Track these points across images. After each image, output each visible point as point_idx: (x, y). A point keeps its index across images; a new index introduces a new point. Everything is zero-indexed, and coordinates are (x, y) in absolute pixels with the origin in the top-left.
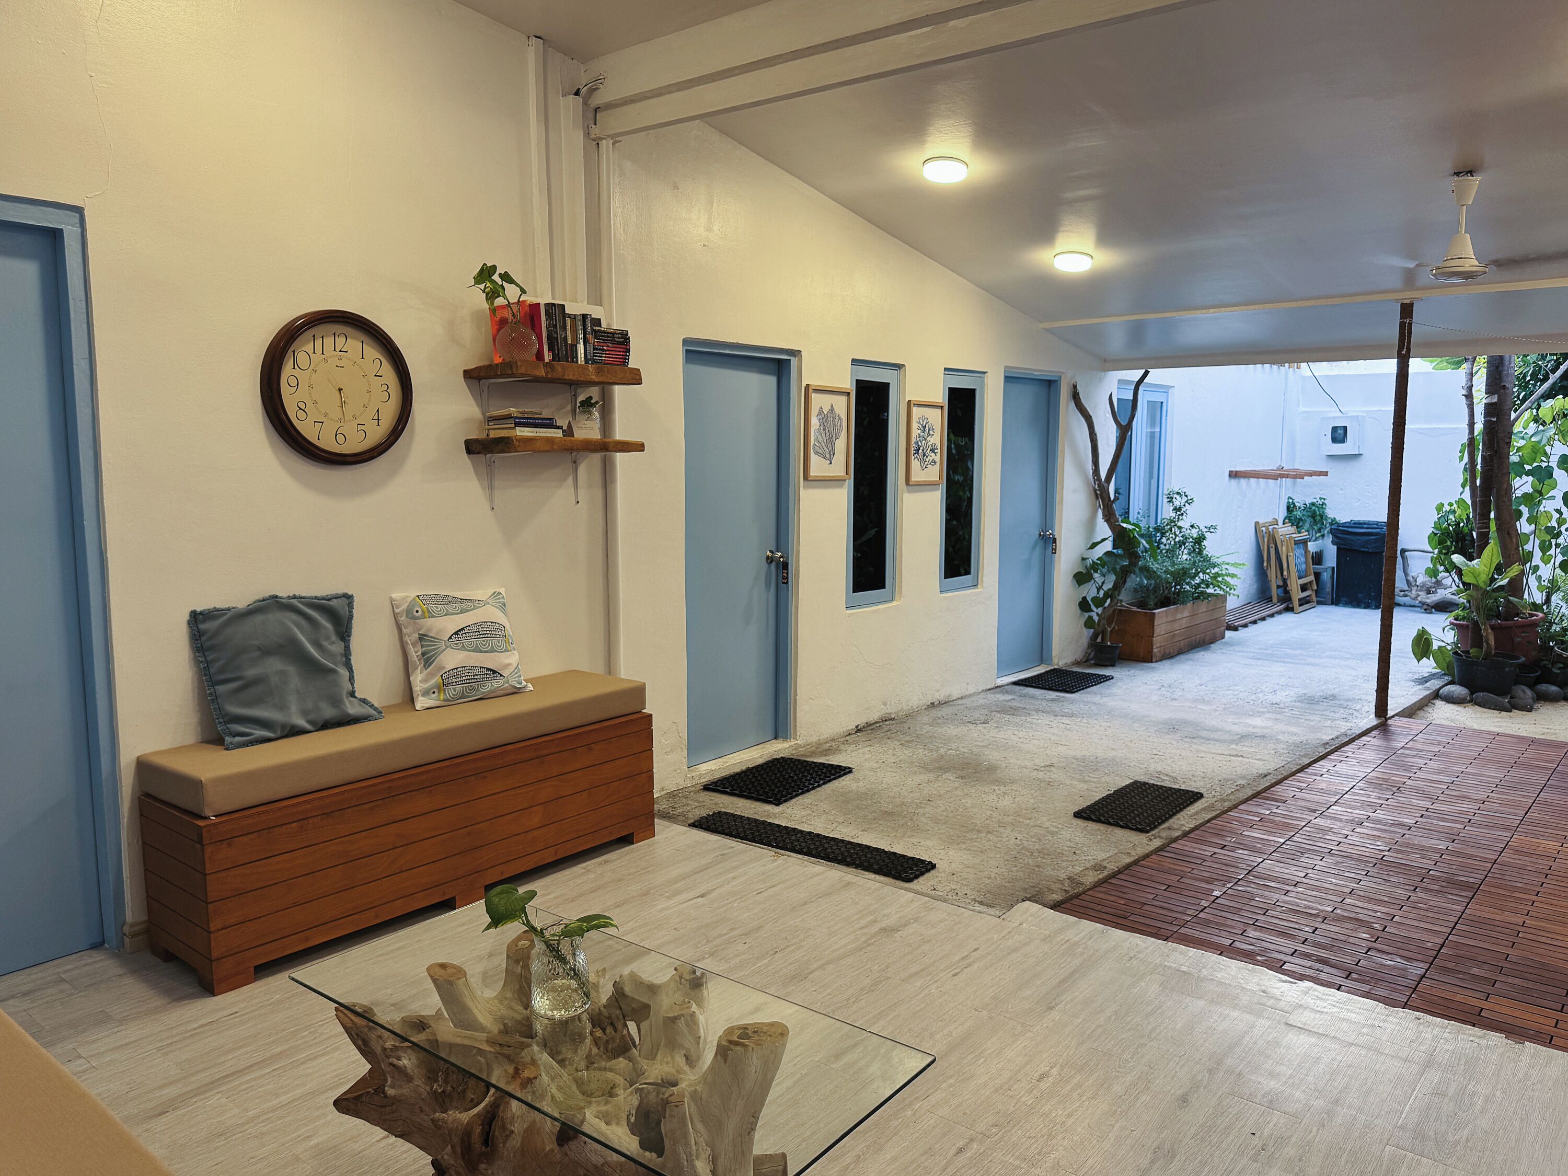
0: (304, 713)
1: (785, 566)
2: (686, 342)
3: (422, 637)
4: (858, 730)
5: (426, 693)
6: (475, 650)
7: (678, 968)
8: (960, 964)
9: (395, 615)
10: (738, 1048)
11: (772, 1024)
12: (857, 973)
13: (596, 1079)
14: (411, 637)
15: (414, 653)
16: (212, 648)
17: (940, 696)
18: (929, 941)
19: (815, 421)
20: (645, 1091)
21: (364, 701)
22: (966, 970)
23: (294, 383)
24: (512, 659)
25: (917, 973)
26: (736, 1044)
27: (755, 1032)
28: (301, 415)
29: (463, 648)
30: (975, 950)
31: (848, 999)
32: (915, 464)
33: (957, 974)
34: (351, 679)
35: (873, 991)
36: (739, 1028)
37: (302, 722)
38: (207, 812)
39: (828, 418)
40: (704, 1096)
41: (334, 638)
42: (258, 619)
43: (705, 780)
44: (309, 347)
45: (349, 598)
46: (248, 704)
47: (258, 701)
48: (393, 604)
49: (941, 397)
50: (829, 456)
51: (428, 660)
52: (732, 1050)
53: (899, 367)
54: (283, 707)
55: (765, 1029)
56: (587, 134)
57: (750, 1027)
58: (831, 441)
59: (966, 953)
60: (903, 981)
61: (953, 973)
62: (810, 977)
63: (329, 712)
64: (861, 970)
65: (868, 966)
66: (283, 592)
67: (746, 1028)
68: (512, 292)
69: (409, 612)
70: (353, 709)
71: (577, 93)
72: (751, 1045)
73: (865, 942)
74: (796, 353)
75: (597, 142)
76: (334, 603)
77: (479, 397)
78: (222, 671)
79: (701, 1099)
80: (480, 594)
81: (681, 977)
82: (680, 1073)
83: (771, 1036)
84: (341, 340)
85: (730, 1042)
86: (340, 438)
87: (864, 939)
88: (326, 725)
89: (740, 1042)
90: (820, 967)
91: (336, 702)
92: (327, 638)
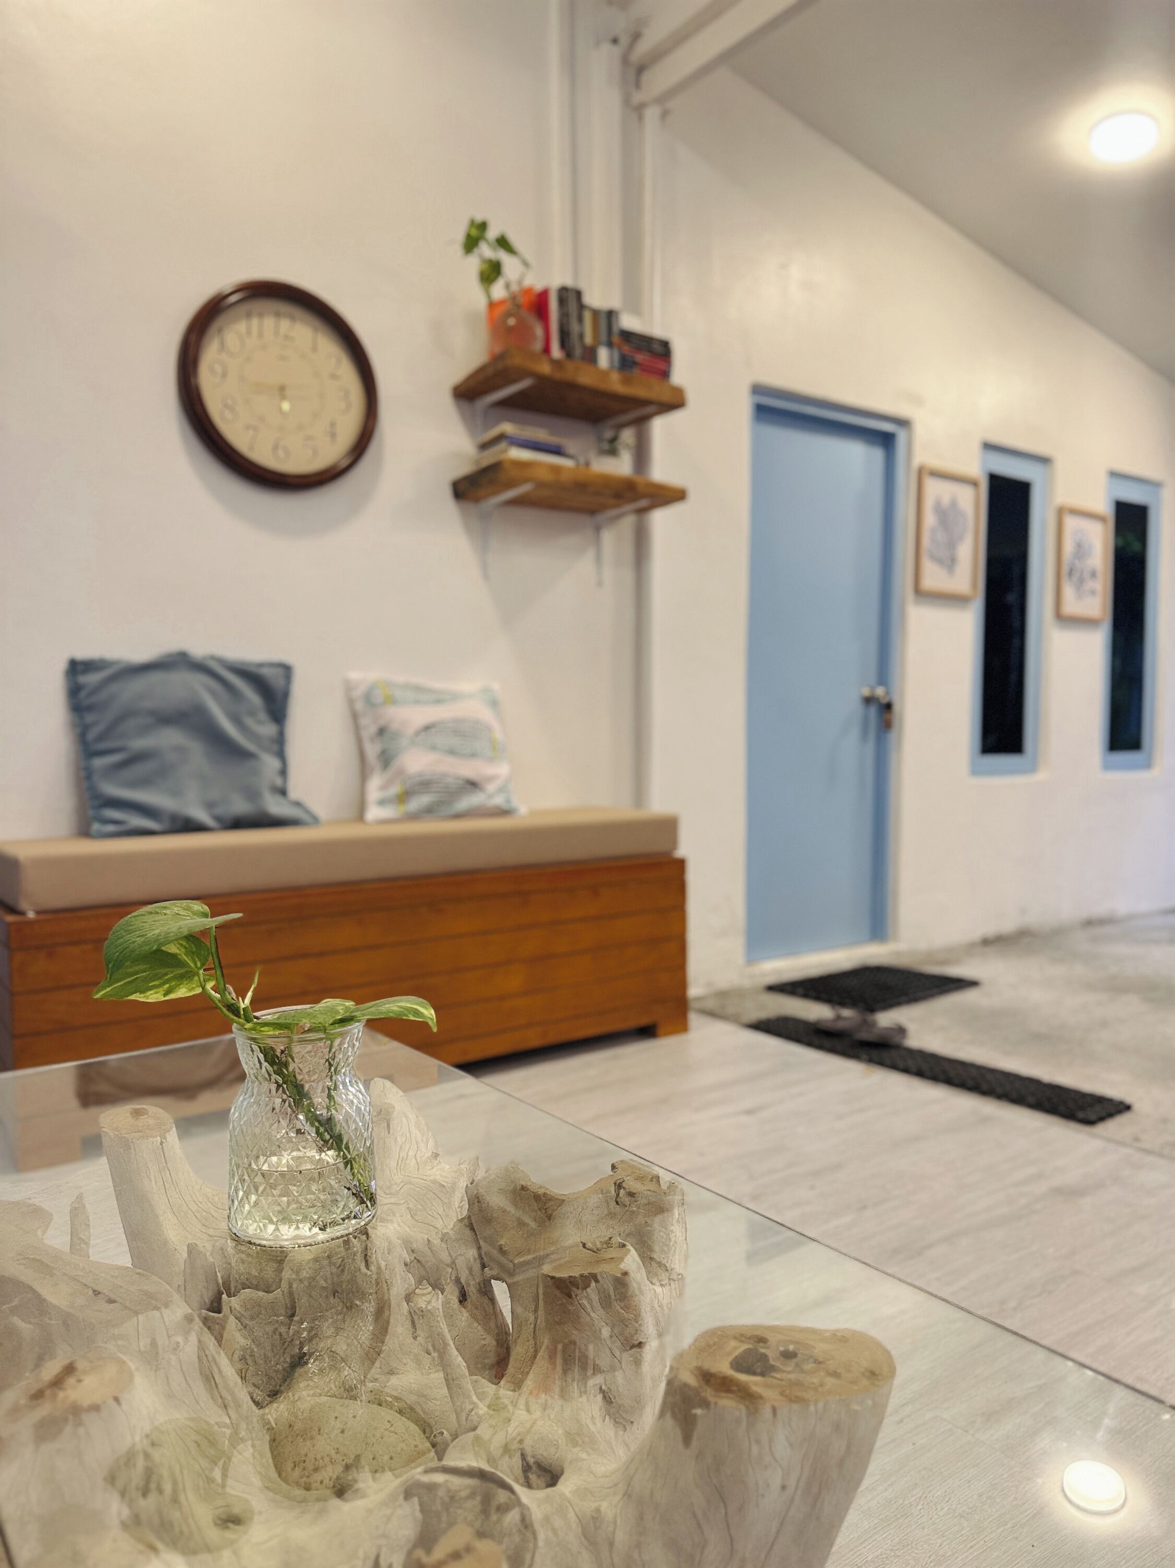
0: (209, 806)
1: (888, 707)
2: (757, 389)
3: (382, 731)
4: (986, 942)
5: (382, 803)
6: (452, 752)
7: (619, 1166)
9: (351, 702)
10: (727, 1403)
11: (842, 1339)
13: (338, 1425)
14: (369, 730)
15: (372, 751)
16: (90, 708)
17: (1101, 909)
19: (930, 519)
20: (441, 1493)
21: (298, 804)
23: (218, 369)
24: (502, 770)
26: (724, 1385)
27: (788, 1355)
28: (228, 415)
29: (434, 748)
32: (1069, 592)
34: (283, 772)
36: (741, 1335)
37: (201, 815)
38: (24, 905)
39: (946, 515)
40: (621, 1537)
41: (263, 716)
42: (155, 678)
43: (772, 980)
44: (242, 326)
45: (287, 670)
46: (134, 784)
47: (144, 782)
48: (349, 687)
49: (1105, 508)
50: (950, 563)
51: (386, 759)
52: (705, 1404)
53: (1044, 460)
54: (176, 793)
55: (820, 1349)
56: (627, 101)
57: (773, 1339)
58: (952, 545)
62: (928, 1254)
63: (240, 807)
66: (199, 649)
67: (762, 1340)
68: (511, 267)
69: (368, 698)
70: (275, 807)
71: (615, 41)
72: (770, 1395)
73: (1026, 1206)
74: (904, 423)
75: (639, 109)
76: (265, 671)
77: (469, 421)
78: (101, 738)
79: (611, 1544)
80: (465, 686)
81: (619, 1186)
82: (575, 1444)
83: (835, 1374)
84: (285, 324)
85: (707, 1377)
86: (281, 453)
87: (1022, 1201)
88: (238, 824)
89: (738, 1384)
91: (252, 794)
92: (252, 714)
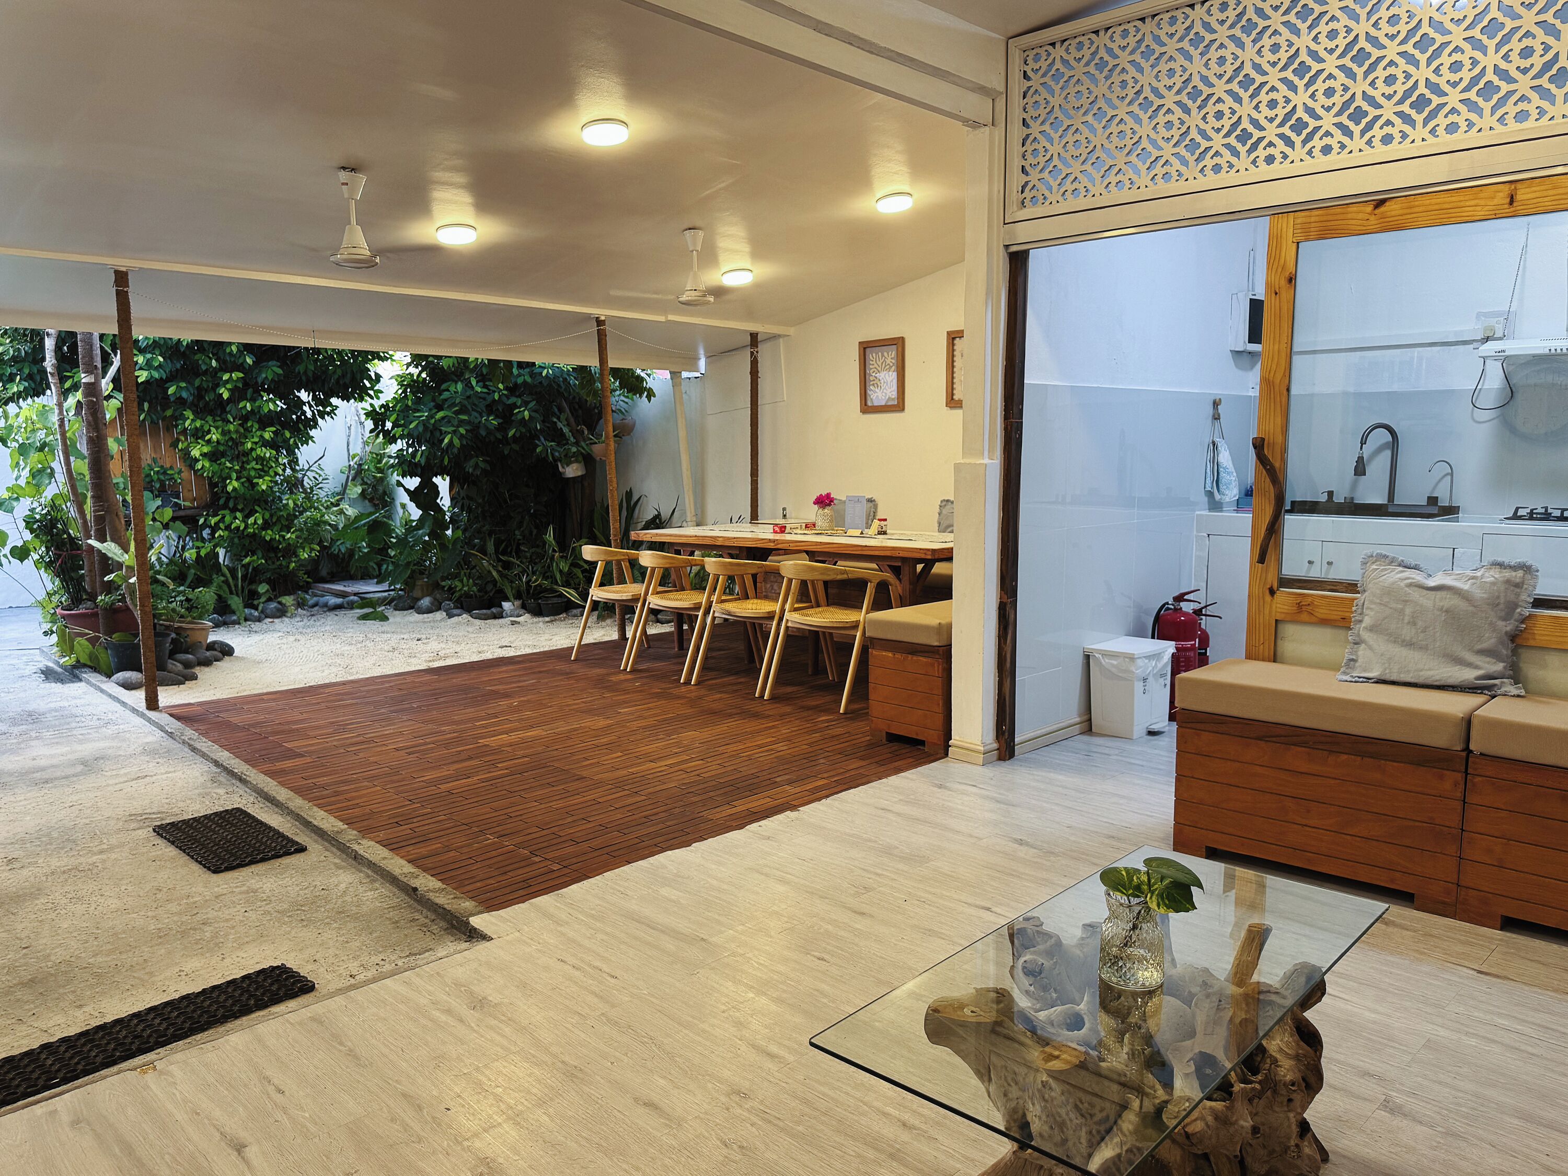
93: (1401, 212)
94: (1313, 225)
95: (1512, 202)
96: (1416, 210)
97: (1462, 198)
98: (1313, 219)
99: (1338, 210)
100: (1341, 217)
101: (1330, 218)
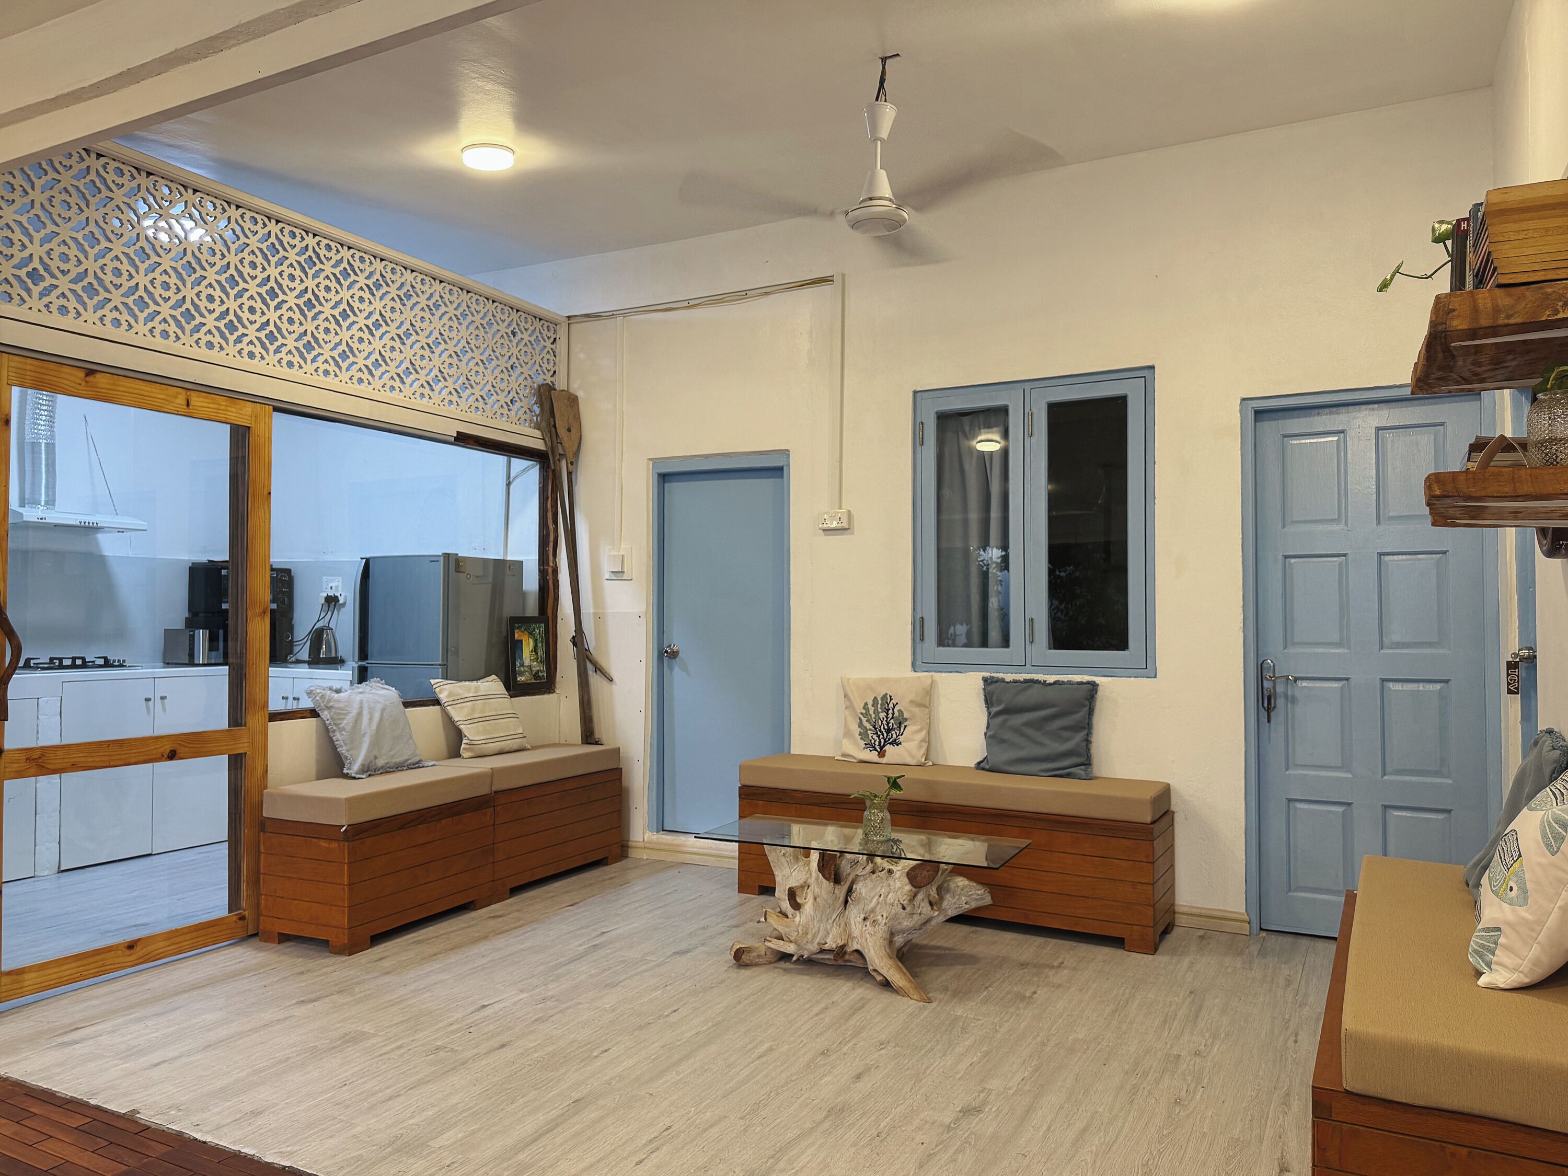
8: (660, 1142)
12: (778, 1121)
18: (699, 1169)
22: (656, 1134)
25: (712, 1126)
30: (641, 1162)
31: (778, 1094)
33: (667, 1129)
35: (755, 1103)
59: (653, 1156)
60: (725, 1117)
61: (670, 1131)
62: (825, 1113)
64: (773, 1125)
65: (768, 1129)
73: (779, 1160)
87: (782, 1164)
90: (819, 1124)
93: (107, 386)
94: (28, 373)
95: (188, 404)
96: (121, 389)
97: (154, 390)
98: (29, 367)
99: (52, 366)
100: (55, 373)
101: (44, 371)
